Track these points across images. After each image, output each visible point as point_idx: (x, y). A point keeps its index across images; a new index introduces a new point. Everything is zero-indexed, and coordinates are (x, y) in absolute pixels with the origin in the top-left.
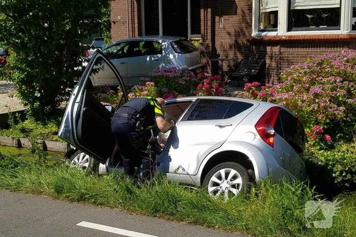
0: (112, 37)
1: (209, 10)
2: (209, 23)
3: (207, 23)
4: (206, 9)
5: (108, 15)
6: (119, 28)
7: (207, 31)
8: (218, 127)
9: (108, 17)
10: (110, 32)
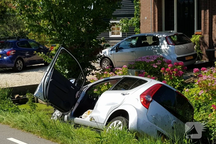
0: (141, 32)
1: (208, 11)
2: (208, 21)
3: (206, 21)
4: (205, 10)
5: (139, 16)
6: (146, 25)
7: (206, 27)
8: (122, 95)
9: (139, 18)
10: (139, 28)
